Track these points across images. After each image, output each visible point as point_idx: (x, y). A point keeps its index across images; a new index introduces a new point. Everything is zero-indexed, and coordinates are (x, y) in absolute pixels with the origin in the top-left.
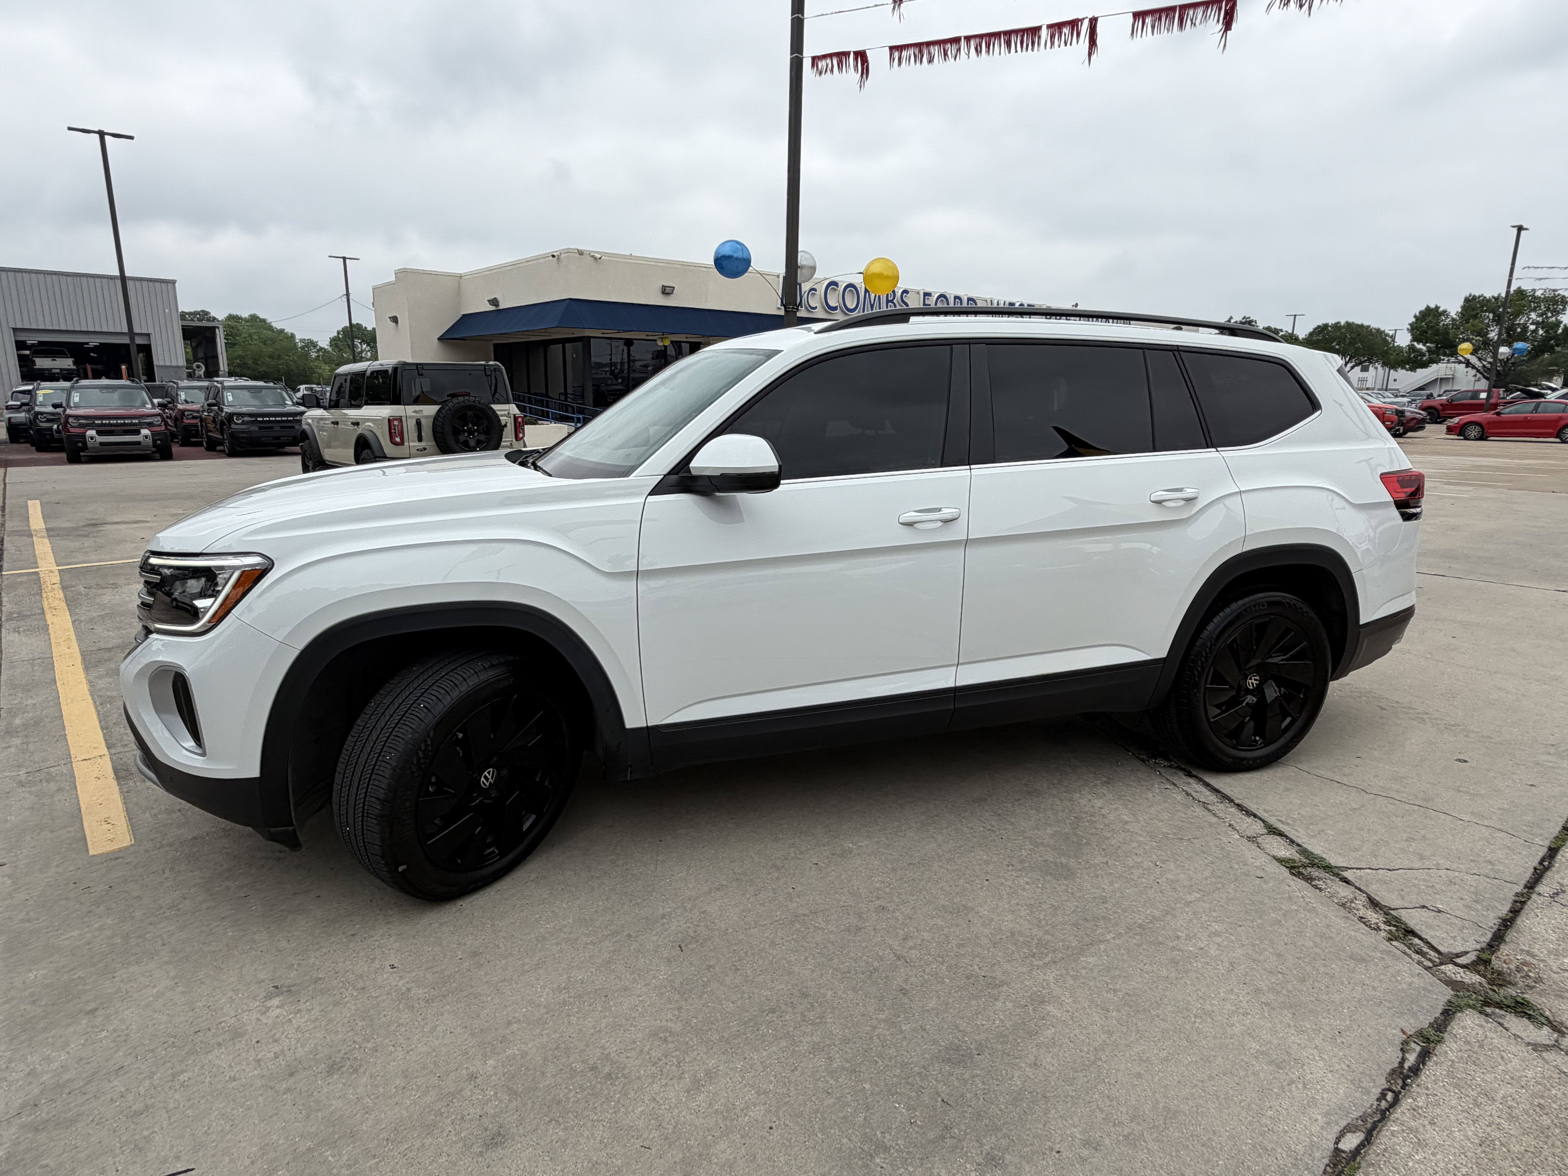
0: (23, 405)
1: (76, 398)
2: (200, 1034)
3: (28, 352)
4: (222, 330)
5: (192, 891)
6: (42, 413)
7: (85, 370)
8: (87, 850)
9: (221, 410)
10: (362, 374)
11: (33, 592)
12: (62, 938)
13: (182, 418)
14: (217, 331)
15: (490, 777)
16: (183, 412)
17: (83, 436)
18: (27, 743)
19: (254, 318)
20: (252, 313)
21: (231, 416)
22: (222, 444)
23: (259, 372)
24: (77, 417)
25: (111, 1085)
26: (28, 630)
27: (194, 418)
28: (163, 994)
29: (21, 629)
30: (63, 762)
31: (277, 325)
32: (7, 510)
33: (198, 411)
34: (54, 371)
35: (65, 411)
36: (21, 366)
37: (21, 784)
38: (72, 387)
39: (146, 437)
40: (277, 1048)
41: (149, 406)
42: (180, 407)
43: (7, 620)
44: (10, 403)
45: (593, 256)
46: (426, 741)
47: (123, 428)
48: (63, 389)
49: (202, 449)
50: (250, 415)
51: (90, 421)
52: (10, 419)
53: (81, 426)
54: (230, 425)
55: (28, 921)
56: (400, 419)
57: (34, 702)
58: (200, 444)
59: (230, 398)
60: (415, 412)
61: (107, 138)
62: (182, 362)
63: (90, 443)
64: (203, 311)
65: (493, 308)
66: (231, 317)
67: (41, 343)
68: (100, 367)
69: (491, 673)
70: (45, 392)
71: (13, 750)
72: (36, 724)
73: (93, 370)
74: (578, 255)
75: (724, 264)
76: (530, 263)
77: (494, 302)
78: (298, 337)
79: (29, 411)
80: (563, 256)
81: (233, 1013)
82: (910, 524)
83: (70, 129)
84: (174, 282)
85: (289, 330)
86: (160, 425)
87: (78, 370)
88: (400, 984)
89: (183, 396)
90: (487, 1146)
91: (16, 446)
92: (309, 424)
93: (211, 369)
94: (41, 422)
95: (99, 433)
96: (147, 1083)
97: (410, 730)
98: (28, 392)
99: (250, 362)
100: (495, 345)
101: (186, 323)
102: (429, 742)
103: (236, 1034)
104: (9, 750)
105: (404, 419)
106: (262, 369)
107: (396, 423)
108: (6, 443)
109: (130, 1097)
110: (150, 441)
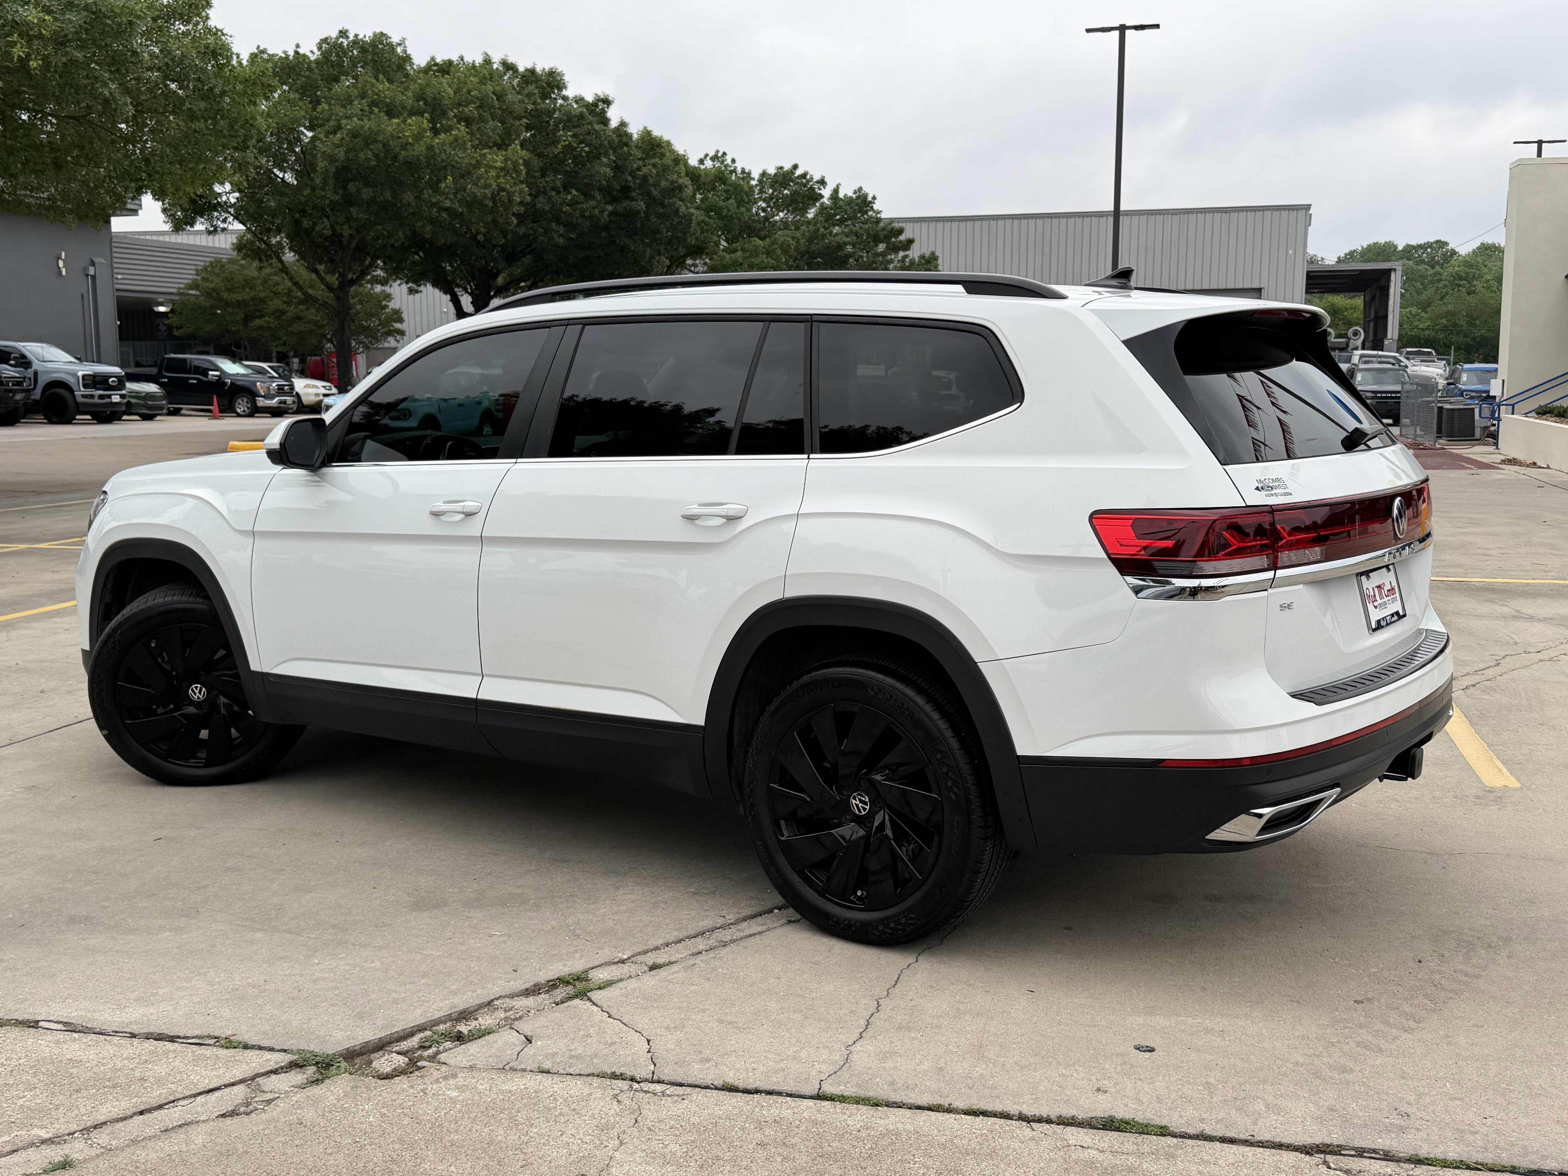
4: (1399, 273)
14: (1393, 275)
82: (437, 514)
84: (1308, 207)
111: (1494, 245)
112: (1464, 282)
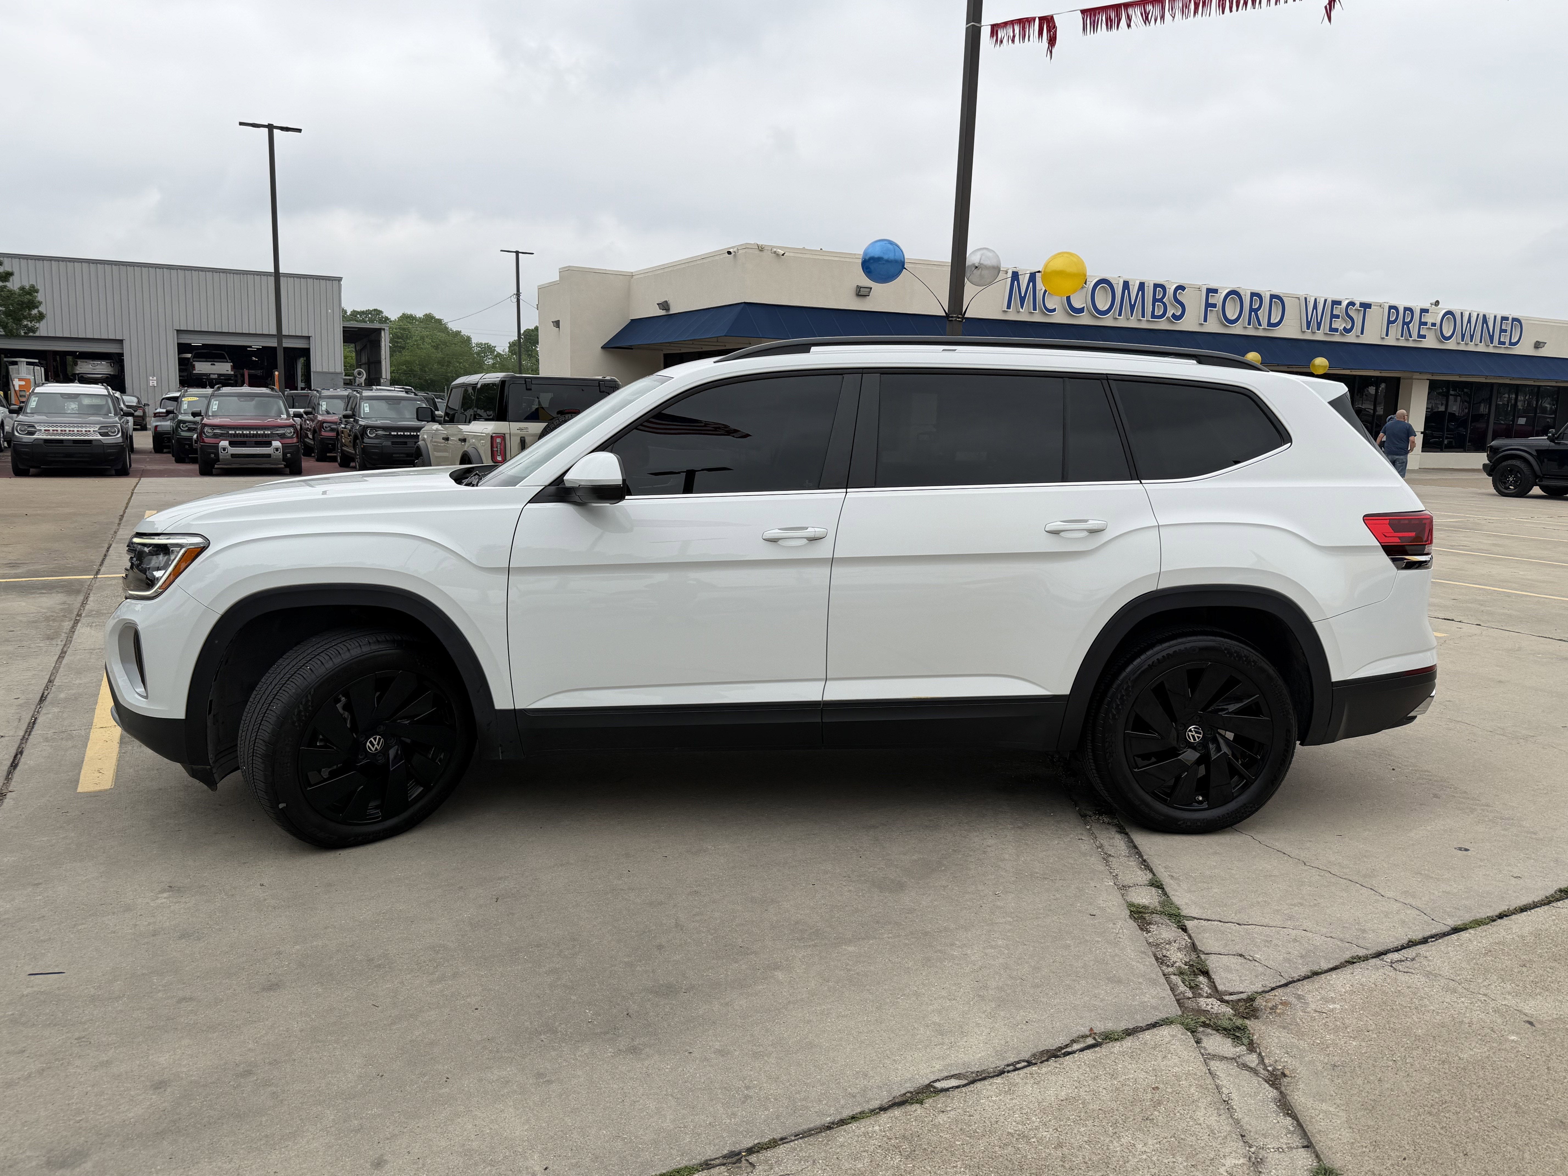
0: (168, 412)
1: (215, 406)
2: (103, 906)
3: (189, 356)
4: (387, 332)
5: (141, 823)
6: (184, 422)
7: (243, 375)
8: (77, 788)
9: (356, 421)
10: (474, 386)
11: (117, 594)
12: (36, 840)
13: (320, 431)
14: (383, 333)
15: (375, 743)
16: (322, 423)
17: (216, 447)
18: (63, 712)
19: (429, 318)
20: (428, 312)
21: (365, 428)
22: (353, 461)
23: (426, 381)
24: (214, 427)
25: (33, 924)
26: (99, 625)
27: (332, 430)
28: (89, 880)
29: (94, 624)
30: (84, 728)
31: (453, 326)
32: (124, 519)
33: (335, 423)
34: (212, 376)
35: (202, 419)
36: (180, 370)
37: (47, 740)
38: (213, 395)
39: (277, 450)
40: (152, 920)
41: (284, 416)
42: (320, 418)
43: (86, 616)
44: (159, 410)
45: (775, 252)
46: (307, 696)
47: (254, 439)
48: (205, 396)
49: (336, 464)
50: (384, 428)
51: (223, 430)
52: (156, 427)
53: (215, 436)
54: (363, 439)
55: (17, 828)
56: (503, 437)
57: (81, 682)
58: (333, 459)
59: (367, 410)
60: (521, 429)
61: (275, 131)
62: (340, 368)
63: (222, 455)
64: (375, 310)
65: (663, 313)
66: (406, 318)
67: (205, 346)
68: (259, 372)
69: (374, 647)
70: (190, 399)
71: (50, 716)
72: (76, 699)
73: (250, 376)
74: (757, 252)
75: (872, 267)
76: (704, 261)
77: (665, 306)
78: (475, 341)
79: (173, 419)
80: (740, 252)
81: (132, 897)
82: (774, 541)
83: (241, 124)
84: (339, 279)
85: (465, 332)
86: (292, 437)
87: (235, 376)
88: (261, 896)
89: (324, 406)
90: (263, 989)
91: (158, 456)
92: (424, 440)
93: (372, 376)
94: (183, 431)
95: (232, 444)
96: (57, 926)
97: (294, 686)
98: (175, 399)
99: (417, 369)
100: (664, 354)
101: (348, 324)
102: (310, 698)
103: (128, 909)
104: (47, 716)
105: (507, 437)
106: (429, 376)
107: (498, 440)
108: (151, 452)
109: (42, 932)
110: (279, 454)
111: (411, 315)
112: (401, 340)
